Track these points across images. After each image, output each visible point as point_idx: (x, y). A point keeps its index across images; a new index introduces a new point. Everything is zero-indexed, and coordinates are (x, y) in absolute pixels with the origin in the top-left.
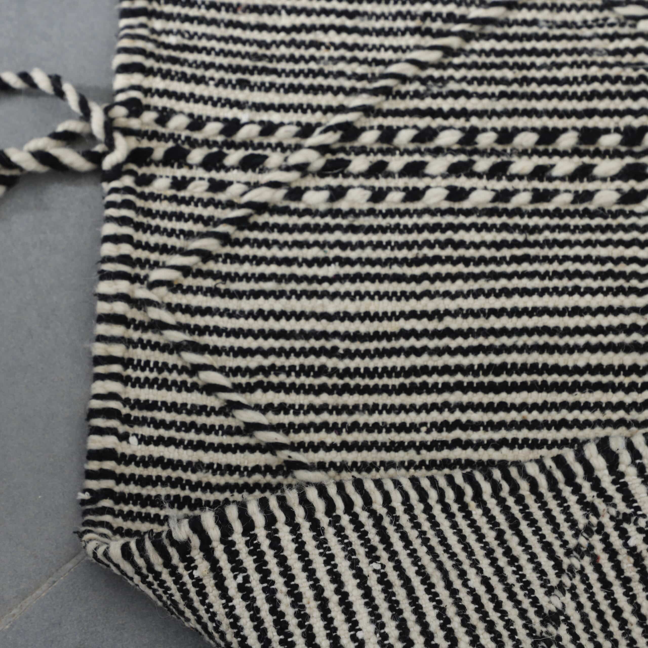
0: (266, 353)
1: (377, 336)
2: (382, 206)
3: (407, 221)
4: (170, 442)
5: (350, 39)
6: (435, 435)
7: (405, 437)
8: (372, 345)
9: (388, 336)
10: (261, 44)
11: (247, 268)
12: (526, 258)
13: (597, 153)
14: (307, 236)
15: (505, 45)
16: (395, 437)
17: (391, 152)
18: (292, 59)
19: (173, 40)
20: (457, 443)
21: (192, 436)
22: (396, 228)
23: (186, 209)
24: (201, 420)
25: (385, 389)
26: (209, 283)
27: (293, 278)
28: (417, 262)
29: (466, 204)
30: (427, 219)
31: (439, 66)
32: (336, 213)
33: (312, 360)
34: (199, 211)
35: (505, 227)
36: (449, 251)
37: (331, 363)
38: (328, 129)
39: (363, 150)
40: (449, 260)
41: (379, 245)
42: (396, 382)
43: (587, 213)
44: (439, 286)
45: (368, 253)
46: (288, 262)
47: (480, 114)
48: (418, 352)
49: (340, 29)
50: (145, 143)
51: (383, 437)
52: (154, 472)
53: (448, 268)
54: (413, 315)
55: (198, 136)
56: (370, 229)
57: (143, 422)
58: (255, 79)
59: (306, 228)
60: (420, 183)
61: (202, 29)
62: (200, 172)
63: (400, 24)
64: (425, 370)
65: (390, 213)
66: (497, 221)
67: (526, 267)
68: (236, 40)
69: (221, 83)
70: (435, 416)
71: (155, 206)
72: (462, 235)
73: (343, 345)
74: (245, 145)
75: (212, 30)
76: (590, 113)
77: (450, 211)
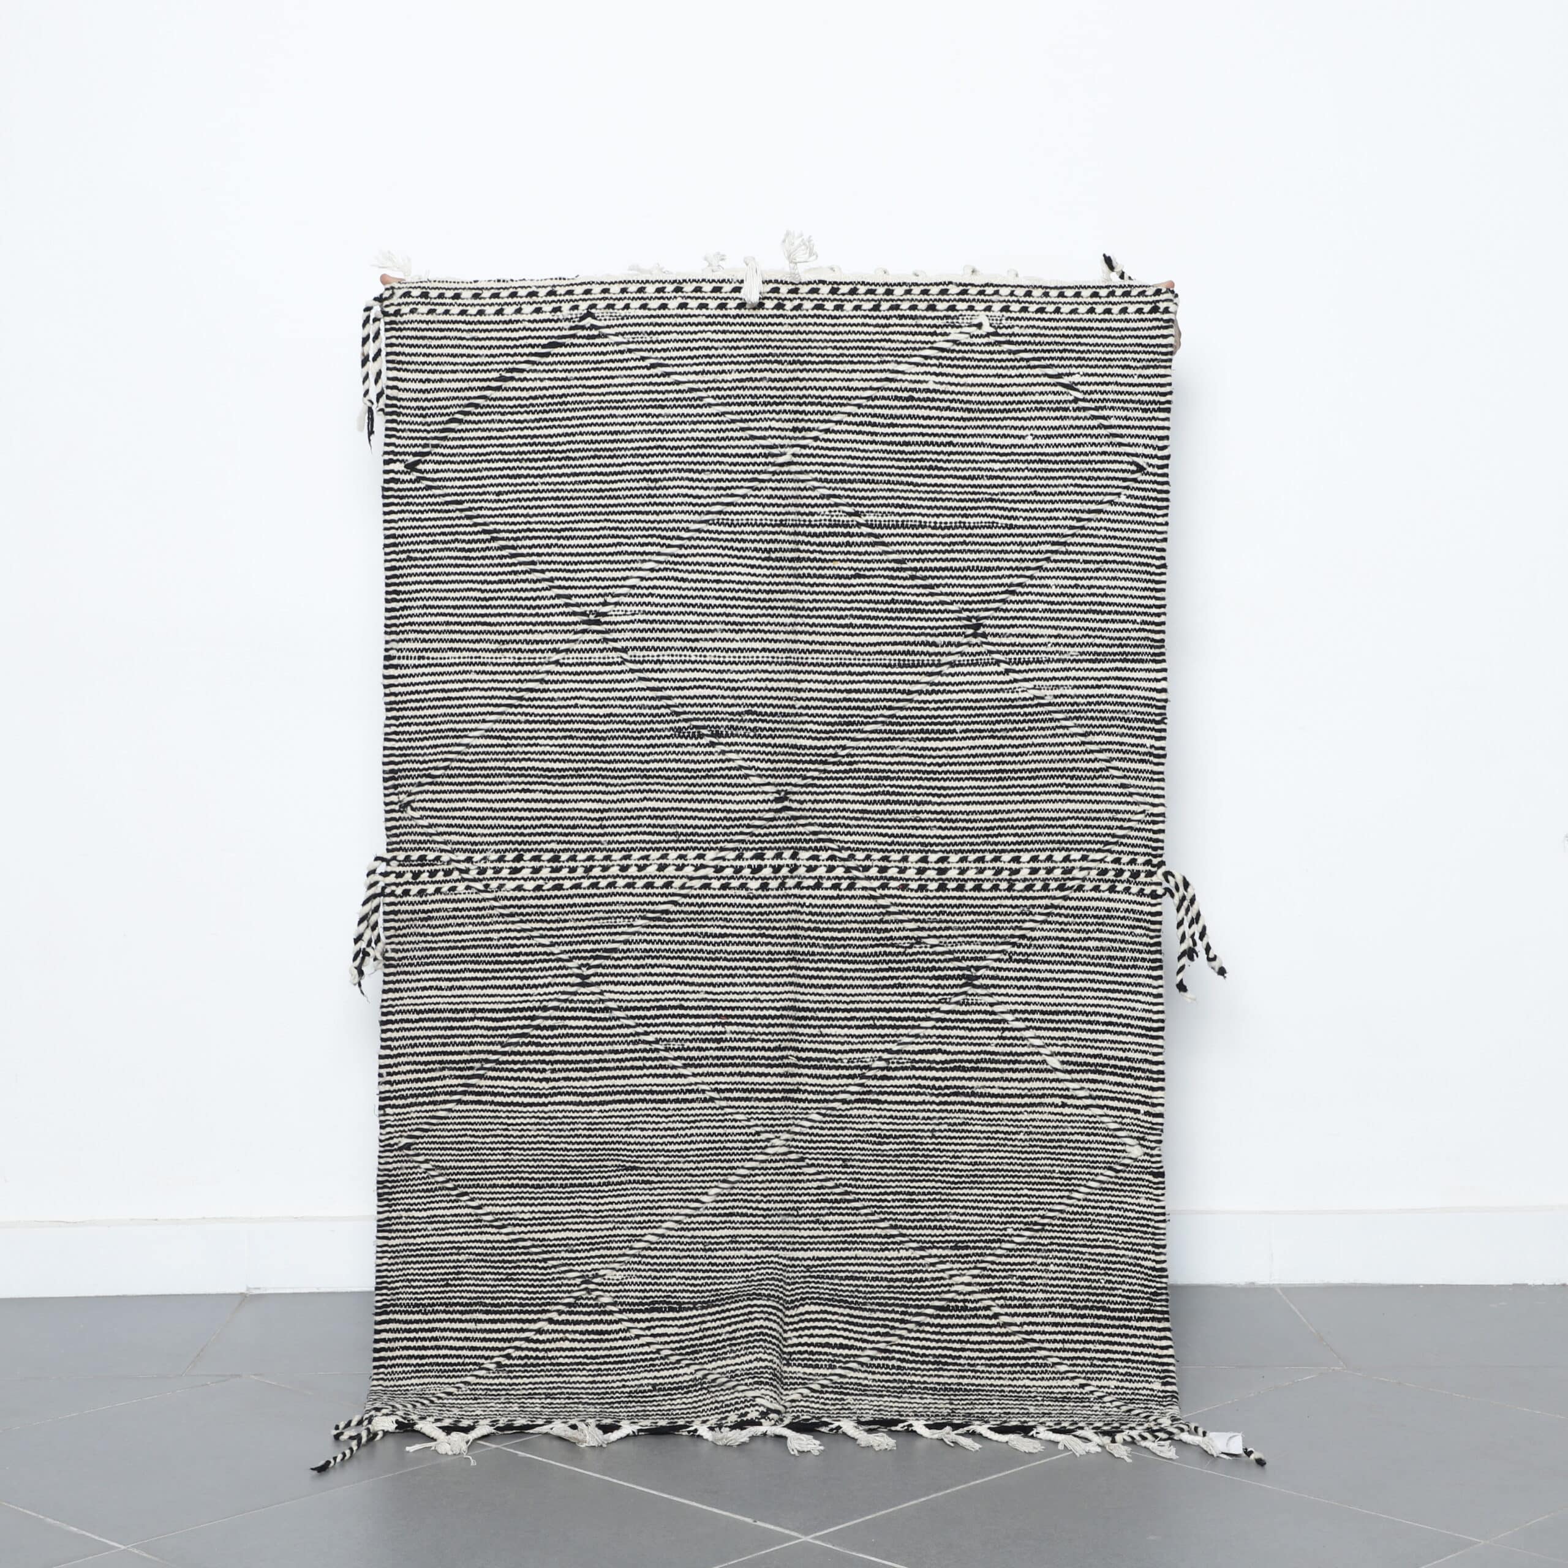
0: (1095, 785)
1: (1049, 793)
2: (1048, 853)
3: (1037, 846)
4: (1133, 745)
5: (1062, 934)
6: (1026, 750)
7: (1038, 749)
8: (1052, 789)
9: (1045, 793)
10: (1101, 931)
11: (1103, 823)
12: (988, 829)
13: (957, 880)
14: (1079, 839)
15: (996, 932)
16: (1042, 749)
17: (1044, 880)
18: (1087, 924)
19: (1138, 931)
20: (1017, 747)
21: (1124, 748)
22: (1042, 843)
23: (1131, 849)
24: (1121, 755)
25: (1046, 770)
26: (1119, 816)
27: (1085, 819)
28: (1033, 827)
29: (1013, 854)
30: (1029, 847)
31: (1024, 921)
32: (1067, 850)
33: (1076, 782)
34: (1125, 849)
35: (996, 844)
36: (1020, 832)
37: (1068, 781)
38: (1070, 888)
39: (1056, 880)
40: (1020, 828)
41: (1049, 834)
42: (1042, 773)
43: (962, 851)
44: (1023, 815)
45: (1053, 831)
46: (1087, 827)
47: (1006, 898)
48: (1032, 786)
49: (1067, 939)
50: (1148, 880)
51: (1047, 749)
52: (1139, 732)
53: (1019, 823)
54: (1035, 802)
55: (1126, 885)
56: (1053, 842)
57: (1145, 754)
58: (1103, 913)
59: (1079, 843)
60: (1032, 865)
61: (1126, 938)
62: (1125, 867)
63: (1041, 943)
64: (1030, 778)
65: (1044, 850)
66: (1000, 847)
67: (988, 825)
68: (1111, 932)
69: (1117, 910)
70: (1026, 758)
71: (1143, 850)
72: (1015, 839)
73: (1064, 789)
74: (1106, 881)
75: (1122, 937)
76: (960, 898)
77: (1019, 851)
